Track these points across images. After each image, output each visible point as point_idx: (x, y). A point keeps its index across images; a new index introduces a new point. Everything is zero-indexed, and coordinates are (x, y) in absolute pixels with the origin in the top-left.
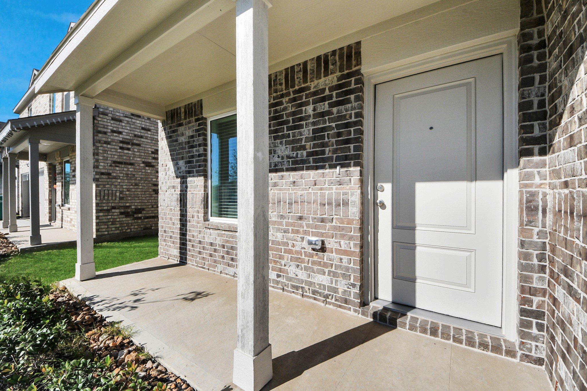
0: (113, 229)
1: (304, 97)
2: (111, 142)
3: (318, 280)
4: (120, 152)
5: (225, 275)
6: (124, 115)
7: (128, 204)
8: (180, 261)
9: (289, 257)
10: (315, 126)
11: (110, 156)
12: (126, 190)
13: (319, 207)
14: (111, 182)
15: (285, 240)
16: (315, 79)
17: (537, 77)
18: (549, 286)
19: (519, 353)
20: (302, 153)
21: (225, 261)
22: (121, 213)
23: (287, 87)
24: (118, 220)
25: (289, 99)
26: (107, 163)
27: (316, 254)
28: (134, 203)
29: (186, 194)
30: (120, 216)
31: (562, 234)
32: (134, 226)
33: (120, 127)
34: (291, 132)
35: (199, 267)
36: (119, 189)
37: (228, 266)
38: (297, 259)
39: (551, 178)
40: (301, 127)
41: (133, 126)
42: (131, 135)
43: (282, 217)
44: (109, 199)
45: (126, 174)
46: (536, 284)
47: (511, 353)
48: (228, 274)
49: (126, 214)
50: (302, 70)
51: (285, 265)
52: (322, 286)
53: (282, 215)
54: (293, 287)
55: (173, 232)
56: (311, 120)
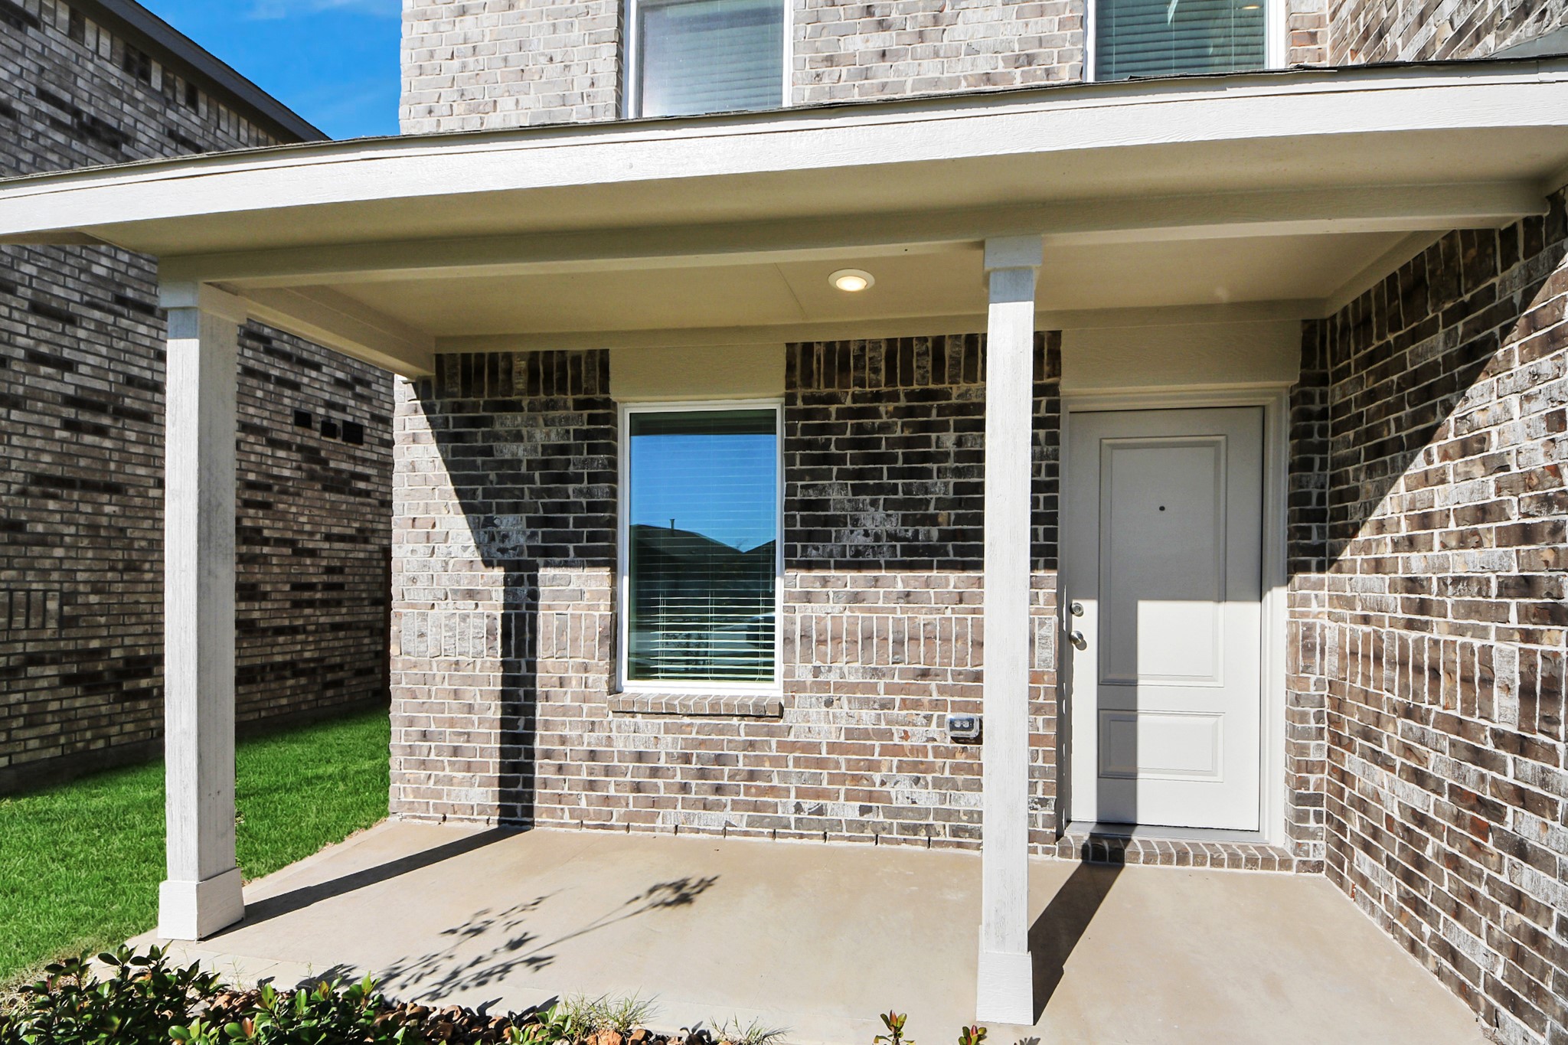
0: (33, 744)
1: (934, 412)
2: (25, 397)
3: (968, 803)
4: (62, 441)
5: (693, 835)
6: (86, 298)
7: (95, 644)
8: (500, 822)
9: (895, 764)
10: (960, 477)
11: (20, 454)
12: (88, 588)
13: (970, 650)
14: (25, 556)
15: (883, 726)
16: (961, 380)
17: (1317, 458)
18: (1329, 756)
19: (1296, 860)
20: (929, 531)
21: (693, 796)
22: (67, 680)
23: (891, 380)
24: (54, 706)
25: (896, 408)
26: (9, 484)
27: (963, 748)
28: (123, 636)
29: (534, 618)
30: (64, 691)
31: (1358, 684)
32: (122, 724)
33: (66, 341)
34: (900, 482)
35: (588, 827)
36: (57, 586)
37: (705, 808)
38: (915, 766)
39: (1331, 605)
40: (927, 474)
41: (122, 345)
42: (111, 377)
43: (876, 673)
44: (14, 626)
45: (88, 526)
46: (1314, 756)
47: (1285, 864)
48: (704, 831)
49: (90, 683)
50: (930, 353)
51: (883, 783)
52: (975, 816)
53: (875, 669)
54: (904, 828)
55: (468, 734)
56: (951, 464)
